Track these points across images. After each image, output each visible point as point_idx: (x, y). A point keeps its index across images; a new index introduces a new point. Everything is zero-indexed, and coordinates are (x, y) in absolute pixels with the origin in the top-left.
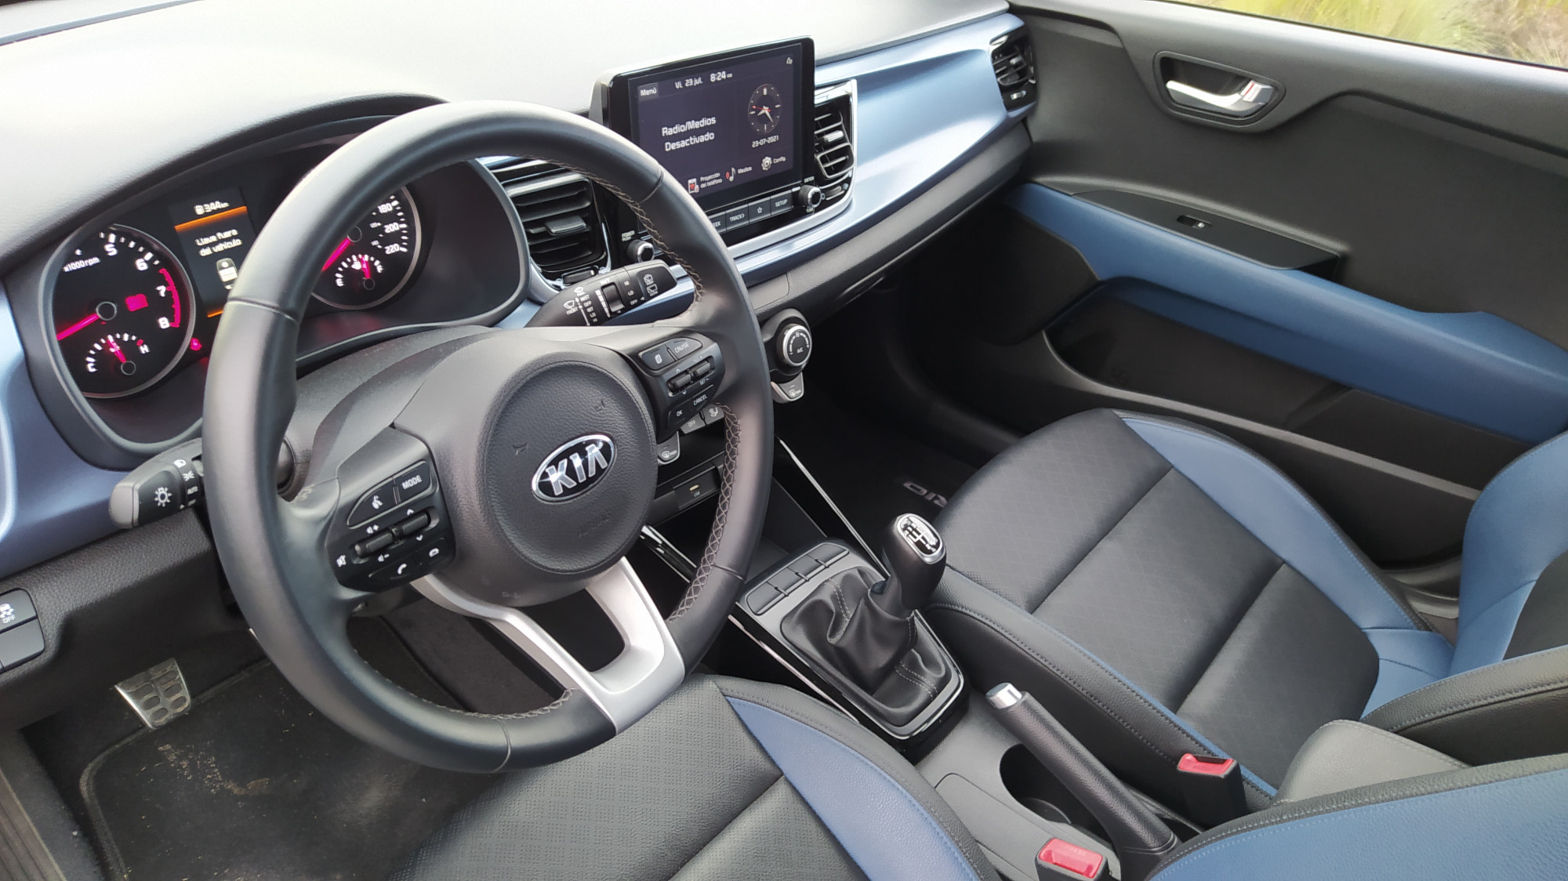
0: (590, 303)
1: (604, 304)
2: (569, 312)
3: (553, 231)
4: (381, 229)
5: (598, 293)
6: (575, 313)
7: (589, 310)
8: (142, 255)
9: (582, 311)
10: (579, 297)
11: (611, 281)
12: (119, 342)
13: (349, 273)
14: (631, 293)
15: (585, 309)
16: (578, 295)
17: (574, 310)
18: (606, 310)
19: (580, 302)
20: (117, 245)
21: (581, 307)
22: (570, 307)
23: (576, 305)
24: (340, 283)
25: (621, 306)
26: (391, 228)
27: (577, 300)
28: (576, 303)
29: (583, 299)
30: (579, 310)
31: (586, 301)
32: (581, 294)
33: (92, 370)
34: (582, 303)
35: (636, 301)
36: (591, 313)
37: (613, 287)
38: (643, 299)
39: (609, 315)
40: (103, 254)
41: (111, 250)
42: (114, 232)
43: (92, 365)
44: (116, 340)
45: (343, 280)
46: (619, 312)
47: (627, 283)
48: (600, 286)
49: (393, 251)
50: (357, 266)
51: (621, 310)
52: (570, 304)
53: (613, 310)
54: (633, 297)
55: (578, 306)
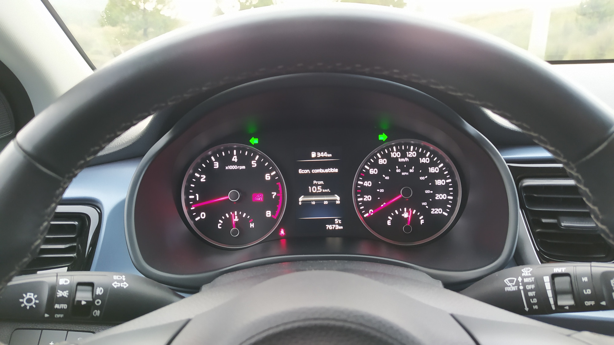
0: (533, 286)
1: (550, 294)
2: (507, 289)
3: (563, 224)
4: (433, 196)
5: (547, 279)
6: (513, 291)
7: (531, 294)
8: (270, 172)
9: (522, 292)
10: (523, 278)
11: (567, 272)
12: (240, 216)
13: (398, 219)
14: (589, 292)
15: (526, 291)
16: (523, 275)
17: (514, 289)
18: (552, 301)
19: (523, 281)
20: (258, 162)
21: (521, 288)
22: (510, 284)
23: (517, 284)
24: (389, 223)
25: (572, 303)
26: (440, 197)
27: (520, 279)
28: (517, 281)
29: (526, 280)
30: (519, 290)
31: (529, 283)
32: (527, 275)
33: (219, 227)
34: (524, 284)
35: (593, 303)
36: (532, 297)
37: (567, 278)
38: (603, 303)
39: (553, 307)
40: (249, 165)
41: (254, 164)
42: (259, 155)
43: (221, 224)
44: (238, 215)
45: (392, 221)
46: (567, 308)
47: (585, 279)
48: (552, 272)
49: (436, 213)
50: (406, 215)
51: (570, 306)
52: (511, 281)
53: (560, 303)
54: (589, 298)
55: (519, 286)
